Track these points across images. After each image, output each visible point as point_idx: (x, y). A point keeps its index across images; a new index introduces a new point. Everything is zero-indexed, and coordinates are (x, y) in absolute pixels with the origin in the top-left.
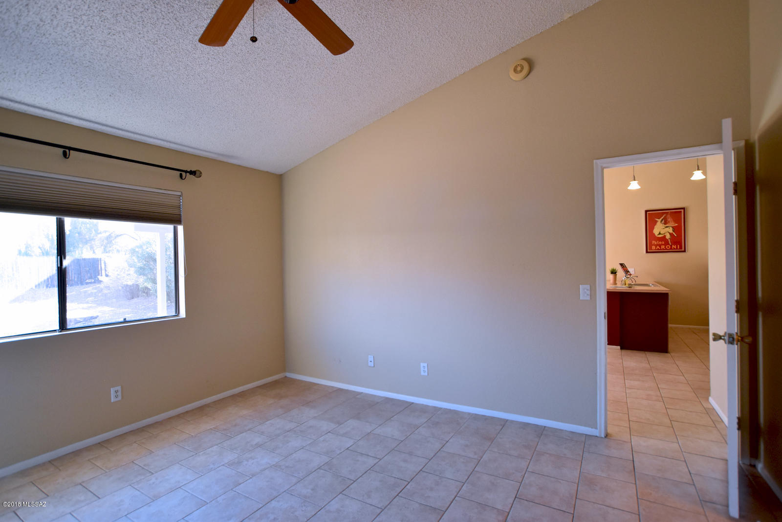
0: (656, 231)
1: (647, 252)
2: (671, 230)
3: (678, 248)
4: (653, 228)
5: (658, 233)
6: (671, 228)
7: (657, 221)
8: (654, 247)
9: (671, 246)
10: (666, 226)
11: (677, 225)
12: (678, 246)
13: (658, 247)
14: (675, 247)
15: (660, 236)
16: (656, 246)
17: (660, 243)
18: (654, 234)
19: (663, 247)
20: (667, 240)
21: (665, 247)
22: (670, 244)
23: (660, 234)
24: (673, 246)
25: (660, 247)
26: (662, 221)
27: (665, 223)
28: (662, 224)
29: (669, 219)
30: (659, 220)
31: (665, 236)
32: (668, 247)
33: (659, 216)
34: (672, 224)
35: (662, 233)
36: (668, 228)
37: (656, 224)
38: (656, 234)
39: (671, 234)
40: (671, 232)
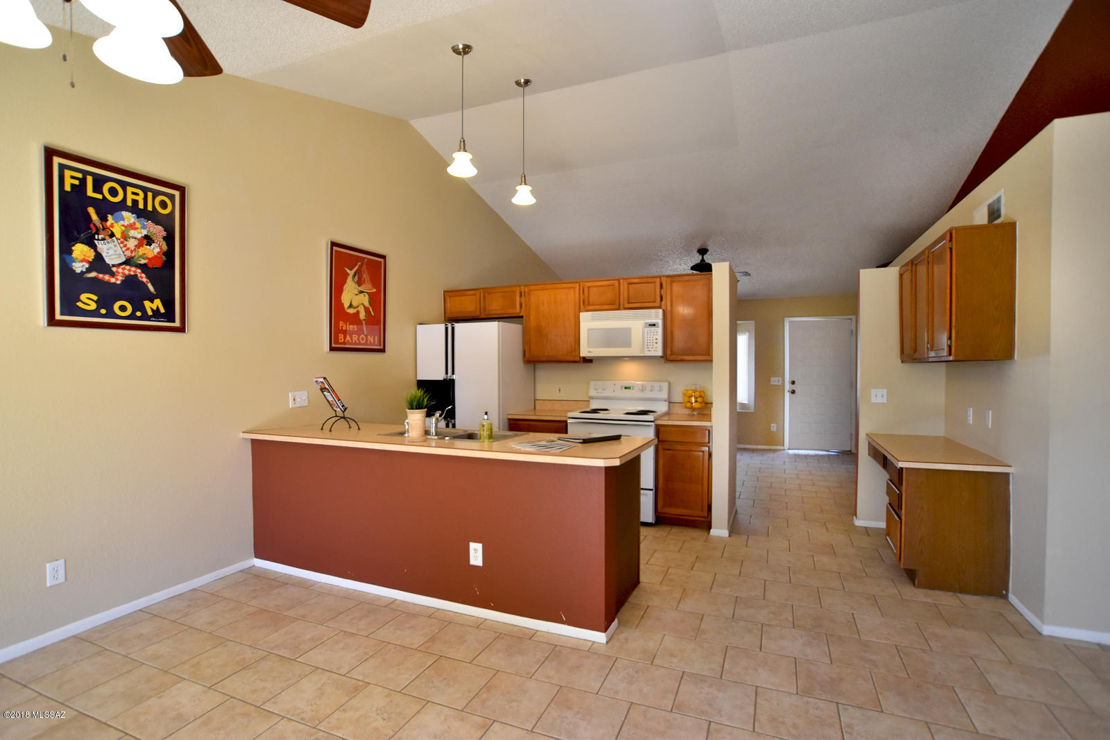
0: (346, 299)
1: (332, 349)
2: (365, 299)
3: (376, 342)
4: (341, 290)
5: (348, 305)
6: (367, 296)
7: (348, 274)
8: (341, 337)
9: (366, 336)
10: (360, 289)
11: (375, 290)
12: (376, 337)
13: (348, 338)
14: (372, 341)
15: (351, 311)
16: (345, 334)
17: (351, 327)
18: (343, 304)
19: (355, 338)
20: (361, 321)
21: (358, 339)
22: (366, 333)
23: (351, 306)
24: (369, 337)
25: (351, 338)
26: (354, 276)
27: (359, 283)
28: (354, 284)
29: (366, 276)
30: (351, 273)
31: (357, 313)
32: (363, 339)
33: (352, 261)
34: (368, 287)
35: (354, 304)
36: (362, 294)
37: (345, 282)
38: (346, 305)
39: (366, 309)
40: (367, 304)
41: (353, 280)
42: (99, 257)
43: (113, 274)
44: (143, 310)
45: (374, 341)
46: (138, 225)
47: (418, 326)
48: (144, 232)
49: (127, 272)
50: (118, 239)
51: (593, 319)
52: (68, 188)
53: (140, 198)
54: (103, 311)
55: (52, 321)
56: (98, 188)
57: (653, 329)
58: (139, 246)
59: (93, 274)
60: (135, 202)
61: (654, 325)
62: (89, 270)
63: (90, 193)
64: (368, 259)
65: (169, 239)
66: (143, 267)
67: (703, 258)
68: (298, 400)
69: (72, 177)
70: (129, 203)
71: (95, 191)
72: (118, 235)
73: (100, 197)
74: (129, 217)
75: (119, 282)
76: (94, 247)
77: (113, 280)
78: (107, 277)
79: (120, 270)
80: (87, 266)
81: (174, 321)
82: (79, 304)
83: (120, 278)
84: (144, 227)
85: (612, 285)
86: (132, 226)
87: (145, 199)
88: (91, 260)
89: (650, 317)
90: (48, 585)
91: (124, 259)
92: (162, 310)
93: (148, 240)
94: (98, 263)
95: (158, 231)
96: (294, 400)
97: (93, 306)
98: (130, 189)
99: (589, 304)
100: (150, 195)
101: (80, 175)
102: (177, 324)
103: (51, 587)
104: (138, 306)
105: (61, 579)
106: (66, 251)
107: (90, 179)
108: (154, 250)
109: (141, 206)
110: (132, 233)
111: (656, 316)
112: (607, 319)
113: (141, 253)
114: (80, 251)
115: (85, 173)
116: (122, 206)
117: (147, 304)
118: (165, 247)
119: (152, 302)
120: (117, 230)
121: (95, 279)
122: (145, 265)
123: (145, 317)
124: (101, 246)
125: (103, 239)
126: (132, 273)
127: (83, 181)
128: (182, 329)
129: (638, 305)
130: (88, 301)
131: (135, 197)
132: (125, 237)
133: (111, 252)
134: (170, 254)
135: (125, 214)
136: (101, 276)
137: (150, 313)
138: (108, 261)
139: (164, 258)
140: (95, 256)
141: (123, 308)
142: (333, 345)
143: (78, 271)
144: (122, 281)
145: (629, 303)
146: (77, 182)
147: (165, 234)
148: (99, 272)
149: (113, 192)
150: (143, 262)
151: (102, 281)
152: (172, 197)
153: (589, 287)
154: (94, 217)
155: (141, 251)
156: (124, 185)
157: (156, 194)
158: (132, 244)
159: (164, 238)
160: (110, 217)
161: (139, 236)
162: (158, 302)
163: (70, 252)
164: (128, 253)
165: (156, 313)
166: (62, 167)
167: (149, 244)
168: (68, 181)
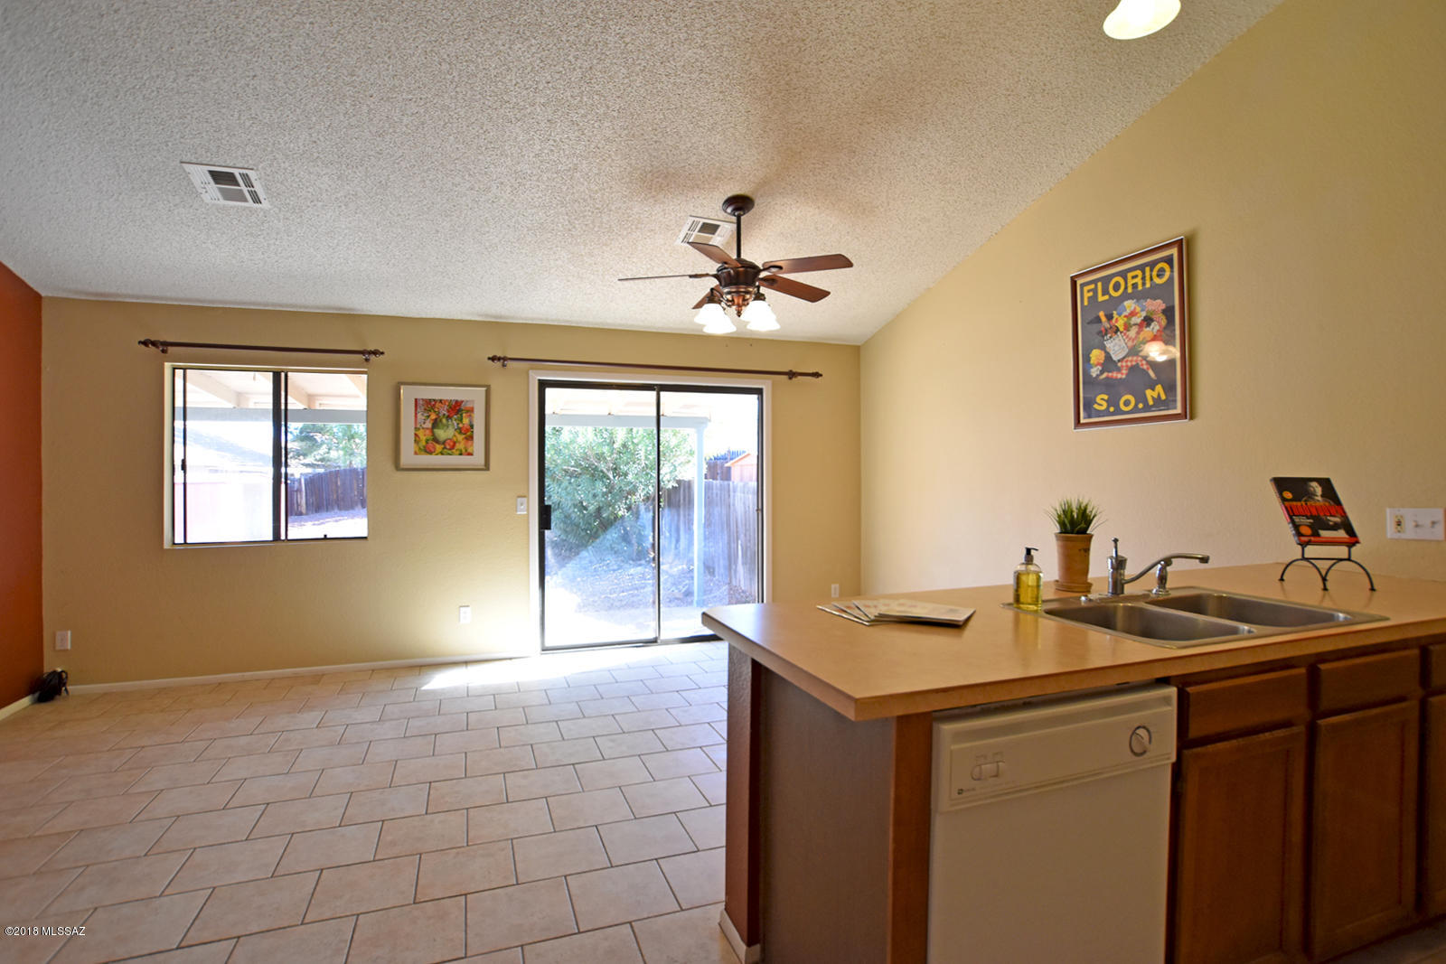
42: (1108, 357)
43: (1119, 370)
44: (1145, 401)
46: (1138, 309)
48: (1144, 314)
49: (1129, 364)
50: (1121, 332)
52: (1086, 303)
53: (1139, 280)
54: (1112, 409)
55: (1078, 423)
56: (1105, 292)
58: (1140, 331)
59: (1105, 375)
60: (1135, 286)
62: (1102, 372)
63: (1101, 298)
65: (1168, 311)
68: (1408, 524)
69: (1089, 291)
70: (1130, 290)
71: (1103, 295)
72: (1121, 328)
73: (1107, 297)
74: (1129, 305)
75: (1124, 376)
76: (1103, 348)
77: (1119, 376)
78: (1115, 375)
79: (1124, 364)
80: (1100, 368)
81: (1175, 408)
82: (1096, 406)
83: (1124, 372)
84: (1143, 309)
86: (1133, 314)
87: (1143, 278)
88: (1102, 361)
91: (1127, 351)
92: (1163, 397)
93: (1148, 321)
94: (1109, 363)
96: (1399, 524)
97: (1104, 406)
98: (1130, 275)
100: (1148, 269)
101: (1092, 286)
102: (1179, 410)
104: (1141, 398)
106: (1086, 360)
107: (1100, 285)
108: (1155, 330)
109: (1140, 288)
110: (1134, 320)
113: (1141, 339)
115: (1095, 282)
116: (1125, 296)
117: (1149, 393)
118: (1165, 322)
119: (1153, 390)
120: (1120, 324)
121: (1107, 378)
123: (1147, 408)
124: (1109, 345)
125: (1111, 337)
126: (1134, 363)
127: (1095, 291)
128: (1184, 415)
130: (1101, 402)
131: (1134, 281)
132: (1127, 327)
133: (1116, 348)
135: (1127, 303)
136: (1110, 374)
137: (1151, 403)
138: (1116, 358)
140: (1106, 357)
141: (1127, 403)
143: (1094, 375)
144: (1127, 374)
146: (1091, 294)
147: (1163, 307)
148: (1109, 372)
149: (1117, 287)
150: (1144, 347)
151: (1112, 379)
152: (1169, 260)
154: (1104, 319)
155: (1141, 336)
156: (1123, 274)
157: (1152, 265)
158: (1133, 332)
159: (1163, 312)
160: (1115, 313)
161: (1139, 321)
162: (1159, 388)
163: (1089, 360)
164: (1130, 344)
165: (1158, 401)
166: (1083, 285)
167: (1148, 325)
168: (1087, 295)
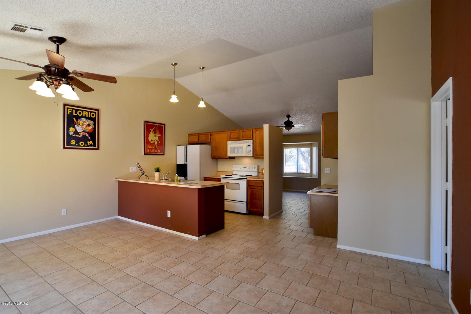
1: (145, 154)
2: (157, 138)
3: (161, 152)
4: (148, 136)
5: (151, 140)
6: (158, 137)
7: (151, 131)
8: (148, 150)
9: (157, 150)
10: (155, 135)
11: (161, 135)
13: (151, 151)
15: (152, 142)
16: (150, 149)
17: (152, 147)
19: (153, 150)
20: (156, 145)
21: (154, 151)
23: (152, 140)
25: (152, 151)
26: (153, 131)
27: (155, 133)
28: (153, 134)
29: (157, 131)
30: (152, 130)
31: (154, 143)
32: (156, 151)
33: (152, 127)
34: (158, 134)
35: (153, 140)
36: (156, 137)
37: (150, 133)
38: (150, 140)
39: (158, 142)
40: (158, 140)
41: (153, 132)
42: (76, 130)
43: (79, 135)
44: (87, 144)
45: (160, 151)
46: (86, 121)
47: (177, 146)
48: (88, 123)
49: (83, 134)
50: (81, 125)
51: (232, 144)
52: (69, 114)
53: (87, 114)
54: (77, 145)
55: (64, 148)
56: (76, 113)
57: (249, 147)
58: (86, 127)
59: (74, 135)
60: (85, 115)
61: (250, 146)
62: (73, 134)
63: (74, 114)
64: (158, 126)
65: (95, 125)
66: (87, 133)
67: (288, 119)
68: (133, 170)
69: (70, 111)
70: (84, 116)
71: (75, 113)
72: (81, 124)
73: (76, 115)
74: (84, 119)
75: (81, 137)
76: (75, 128)
77: (79, 136)
78: (78, 136)
79: (81, 134)
80: (73, 133)
81: (95, 147)
82: (71, 143)
83: (81, 136)
84: (88, 122)
85: (238, 132)
86: (85, 122)
87: (88, 114)
88: (74, 131)
89: (249, 143)
90: (62, 215)
91: (82, 131)
92: (92, 144)
93: (89, 125)
94: (76, 132)
95: (91, 122)
96: (132, 170)
97: (74, 143)
98: (84, 112)
99: (231, 139)
100: (89, 113)
101: (72, 110)
102: (96, 147)
103: (63, 216)
104: (86, 143)
105: (65, 214)
106: (68, 130)
107: (74, 110)
108: (90, 128)
109: (87, 116)
110: (85, 123)
111: (250, 142)
112: (236, 143)
113: (87, 129)
114: (72, 129)
115: (73, 109)
116: (82, 117)
117: (88, 142)
118: (93, 127)
119: (90, 142)
120: (81, 123)
122: (88, 132)
123: (88, 146)
124: (77, 128)
125: (77, 126)
126: (84, 134)
127: (72, 111)
128: (98, 149)
129: (245, 139)
130: (73, 142)
131: (85, 114)
132: (83, 125)
133: (79, 129)
134: (95, 128)
135: (83, 119)
136: (76, 135)
137: (89, 145)
138: (79, 131)
139: (93, 130)
140: (75, 130)
141: (82, 144)
142: (145, 153)
143: (71, 134)
144: (82, 137)
145: (243, 138)
146: (71, 112)
147: (93, 123)
149: (80, 113)
150: (87, 131)
151: (77, 137)
152: (95, 113)
153: (231, 133)
154: (75, 120)
155: (87, 128)
156: (83, 111)
157: (91, 112)
158: (84, 126)
159: (93, 124)
160: (79, 120)
161: (86, 124)
162: (91, 142)
163: (69, 130)
164: (83, 129)
165: (91, 145)
166: (68, 108)
167: (89, 126)
168: (69, 112)
